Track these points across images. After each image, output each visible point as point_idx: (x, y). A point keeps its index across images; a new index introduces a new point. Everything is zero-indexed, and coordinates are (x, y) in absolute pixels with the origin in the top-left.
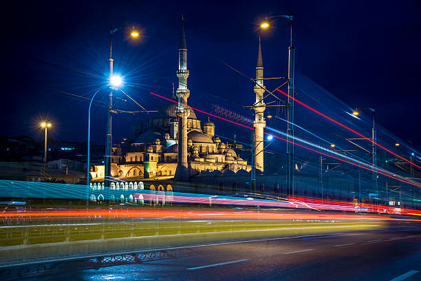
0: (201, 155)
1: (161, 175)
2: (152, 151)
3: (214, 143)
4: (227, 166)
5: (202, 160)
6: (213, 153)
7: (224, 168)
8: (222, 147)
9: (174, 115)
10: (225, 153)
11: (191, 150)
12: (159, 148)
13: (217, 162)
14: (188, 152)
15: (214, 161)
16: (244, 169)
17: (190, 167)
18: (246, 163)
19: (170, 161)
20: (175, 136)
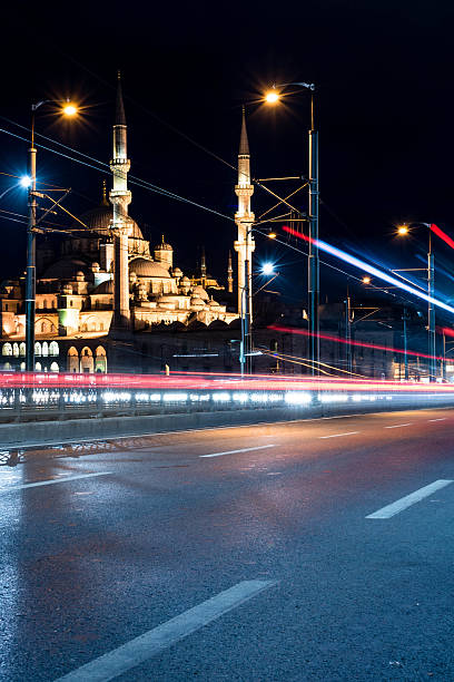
0: (152, 298)
1: (86, 331)
2: (71, 291)
3: (173, 277)
4: (193, 314)
5: (153, 305)
6: (171, 294)
7: (189, 319)
8: (185, 283)
9: (106, 233)
10: (190, 293)
11: (134, 289)
12: (82, 286)
13: (177, 309)
14: (130, 293)
15: (172, 307)
16: (221, 318)
17: (133, 317)
18: (223, 309)
19: (100, 307)
20: (108, 267)
